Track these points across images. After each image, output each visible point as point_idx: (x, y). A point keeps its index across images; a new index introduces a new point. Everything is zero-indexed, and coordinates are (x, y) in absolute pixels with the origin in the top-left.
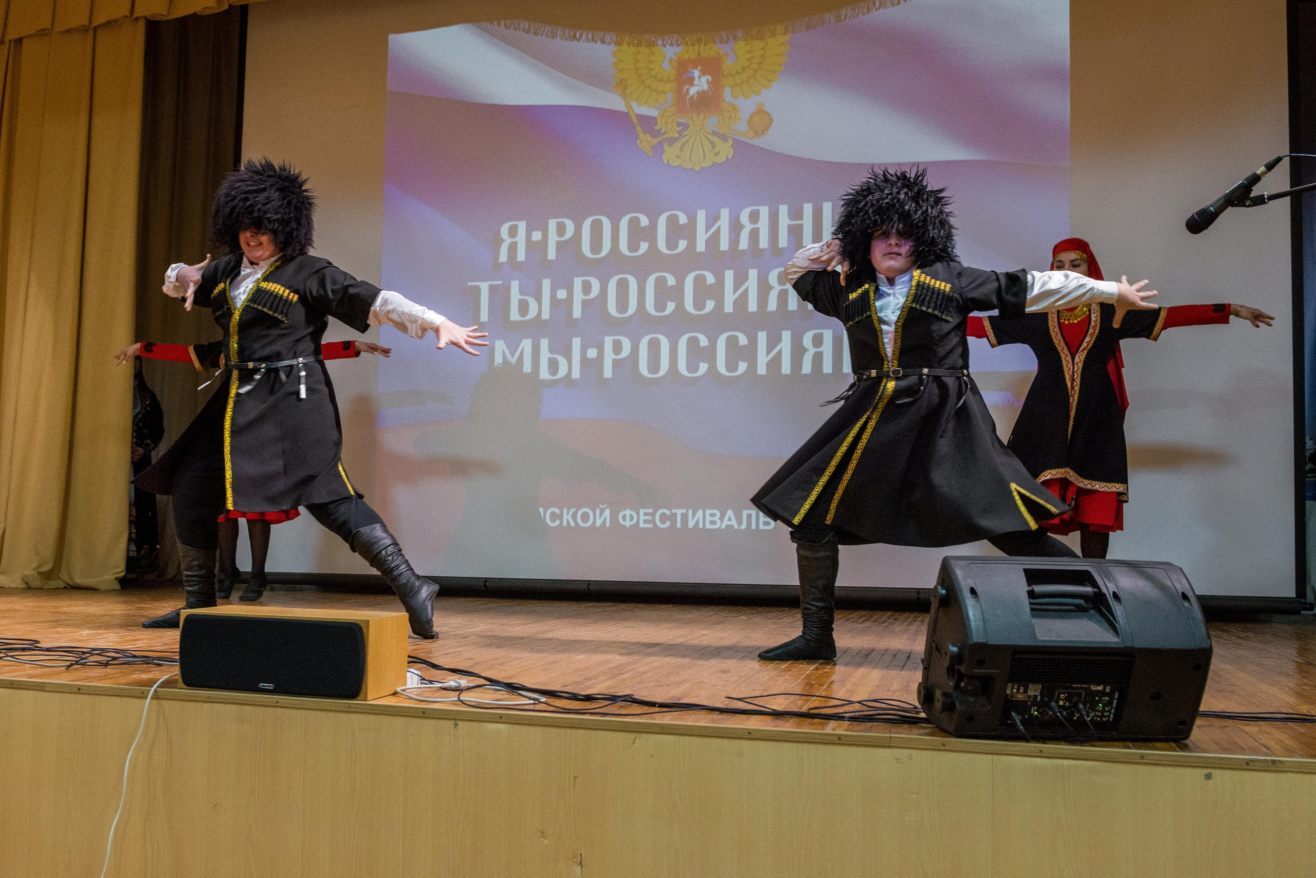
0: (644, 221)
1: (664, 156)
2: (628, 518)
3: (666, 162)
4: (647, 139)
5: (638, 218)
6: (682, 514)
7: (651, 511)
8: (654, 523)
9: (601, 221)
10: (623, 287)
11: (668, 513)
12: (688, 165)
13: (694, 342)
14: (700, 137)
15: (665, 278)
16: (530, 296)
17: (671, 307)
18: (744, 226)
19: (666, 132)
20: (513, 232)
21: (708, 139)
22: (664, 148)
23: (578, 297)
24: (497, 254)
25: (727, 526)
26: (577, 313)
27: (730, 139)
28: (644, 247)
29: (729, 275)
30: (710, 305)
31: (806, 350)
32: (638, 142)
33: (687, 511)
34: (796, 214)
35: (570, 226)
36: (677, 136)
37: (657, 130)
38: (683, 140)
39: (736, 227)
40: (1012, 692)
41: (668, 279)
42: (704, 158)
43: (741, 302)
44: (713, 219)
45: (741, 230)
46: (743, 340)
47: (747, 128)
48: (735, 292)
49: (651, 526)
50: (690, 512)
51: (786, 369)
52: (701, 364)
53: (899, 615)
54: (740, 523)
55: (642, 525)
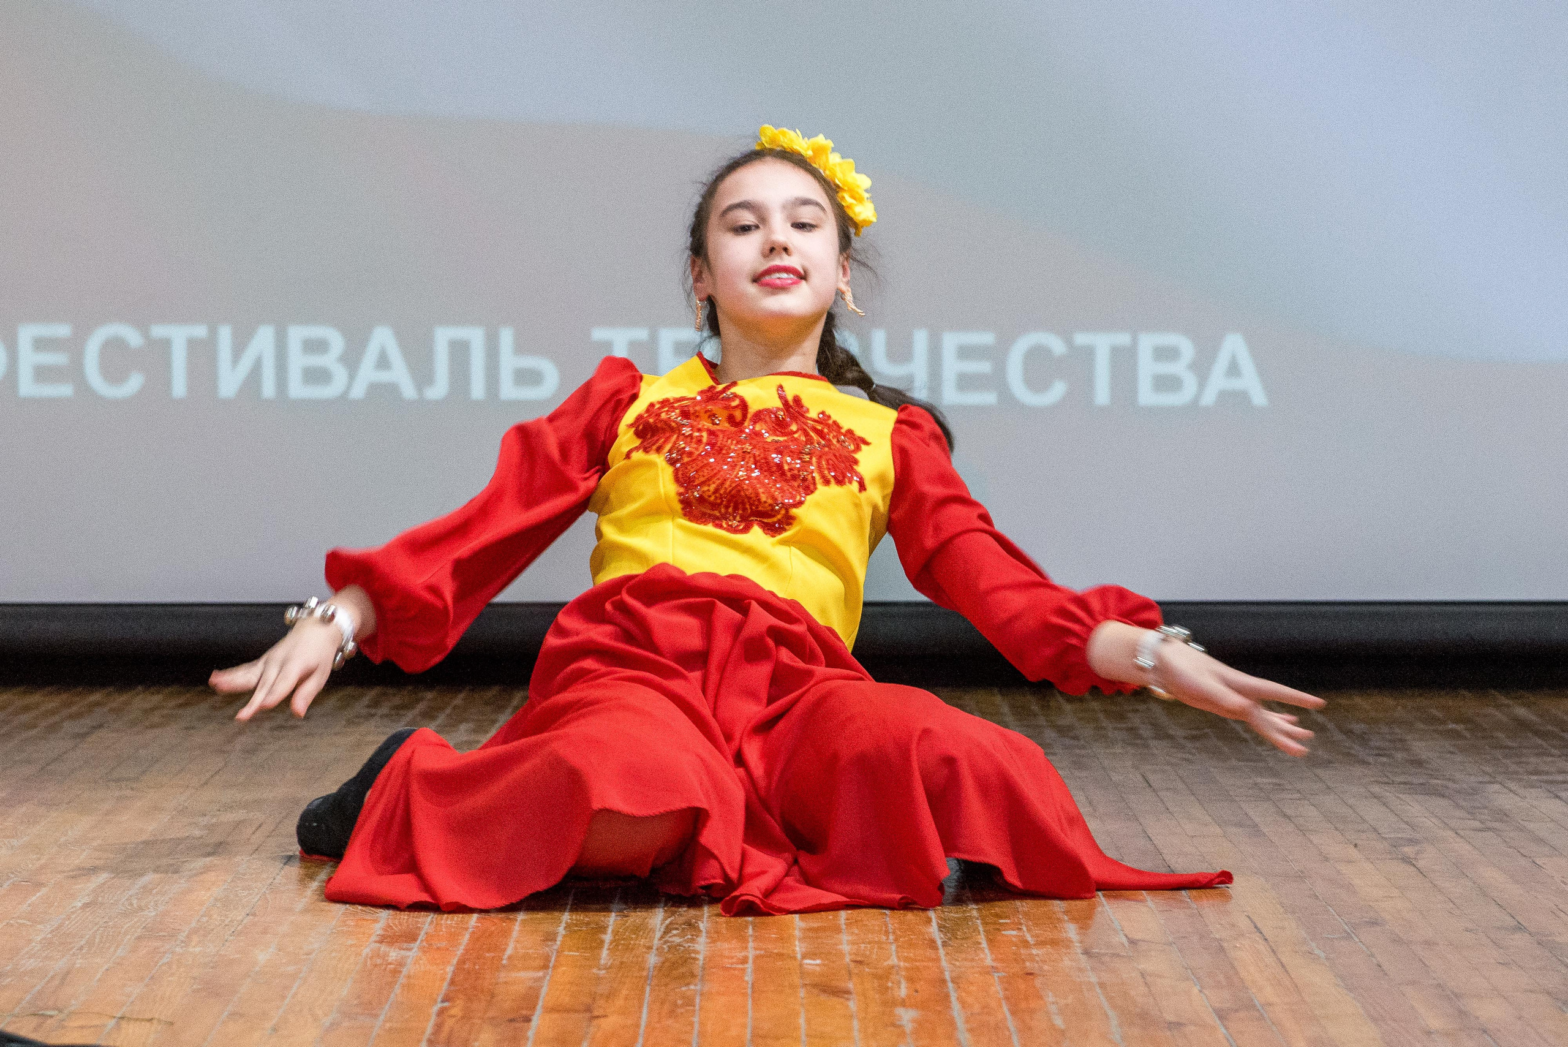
6: (191, 342)
7: (63, 331)
8: (74, 372)
11: (133, 337)
25: (375, 389)
33: (213, 333)
49: (65, 390)
50: (225, 334)
53: (1046, 707)
54: (423, 375)
55: (27, 387)
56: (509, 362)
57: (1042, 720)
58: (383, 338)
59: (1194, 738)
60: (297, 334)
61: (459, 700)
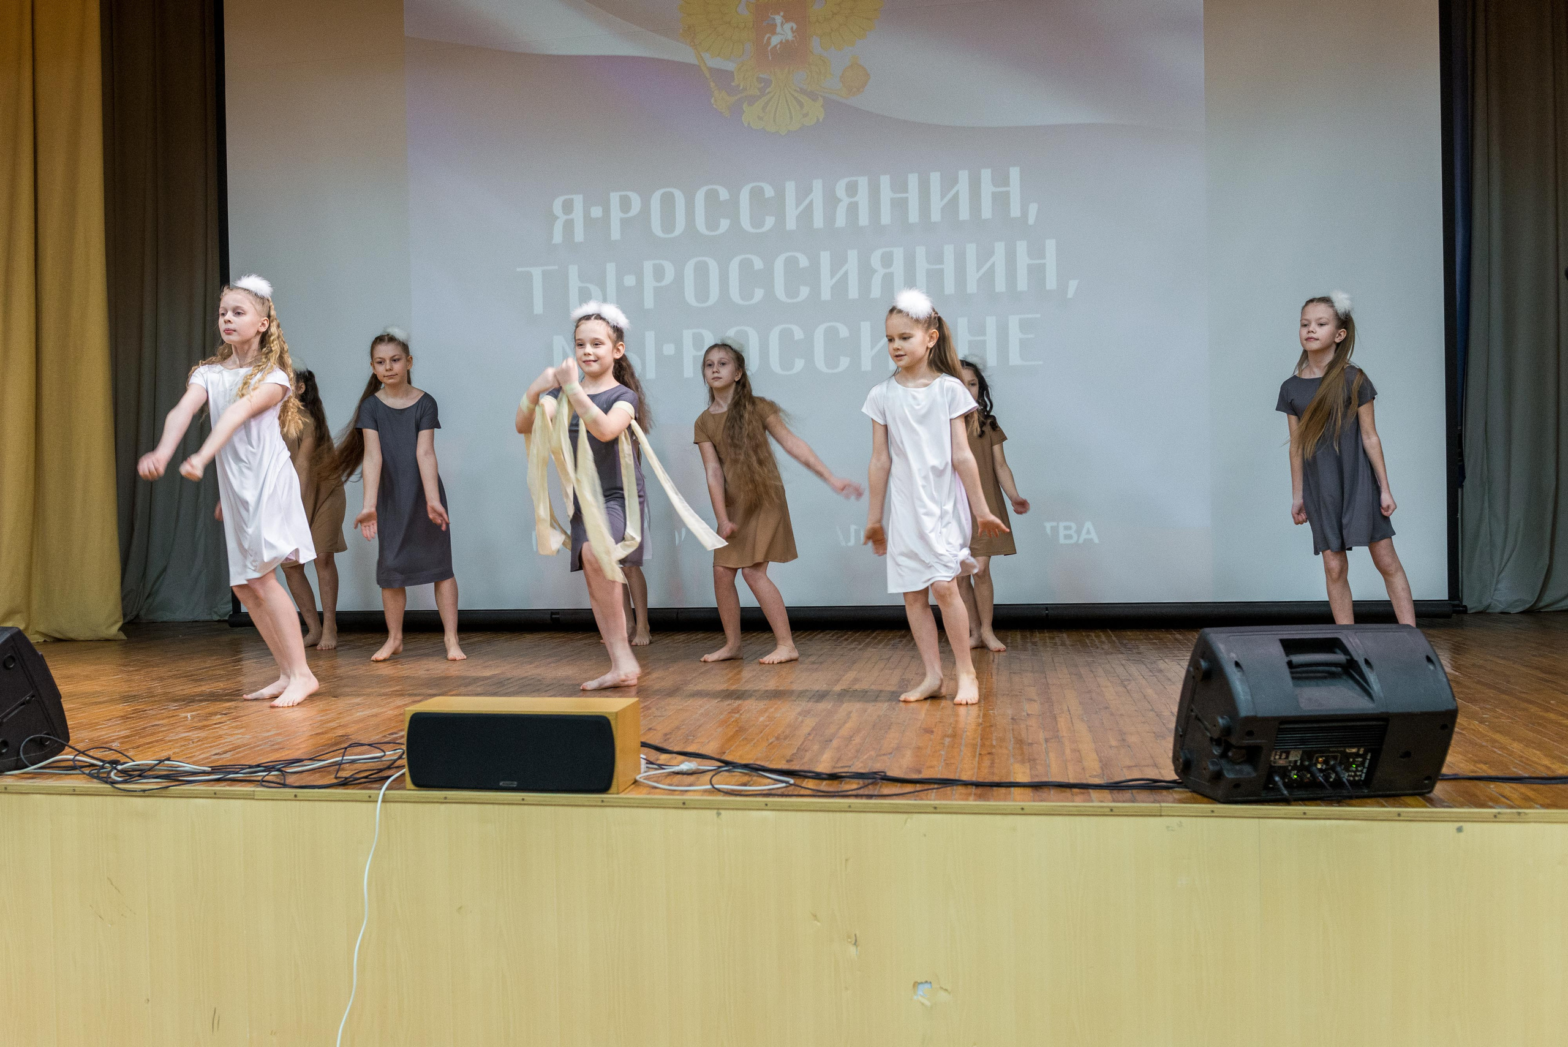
0: (724, 194)
1: (743, 119)
4: (723, 98)
5: (716, 191)
9: (672, 195)
10: (702, 273)
12: (772, 129)
13: (786, 337)
14: (785, 95)
15: (751, 261)
16: (593, 283)
17: (759, 294)
18: (840, 200)
19: (744, 90)
20: (568, 207)
21: (794, 97)
22: (744, 108)
23: (650, 284)
24: (550, 233)
26: (649, 302)
27: (820, 98)
28: (725, 224)
29: (825, 258)
30: (804, 291)
32: (712, 101)
35: (636, 200)
36: (759, 93)
37: (735, 86)
39: (831, 201)
40: (1275, 759)
41: (755, 262)
42: (791, 118)
43: (841, 287)
44: (804, 191)
45: (837, 204)
46: (843, 332)
47: (840, 84)
48: (832, 276)
52: (797, 360)
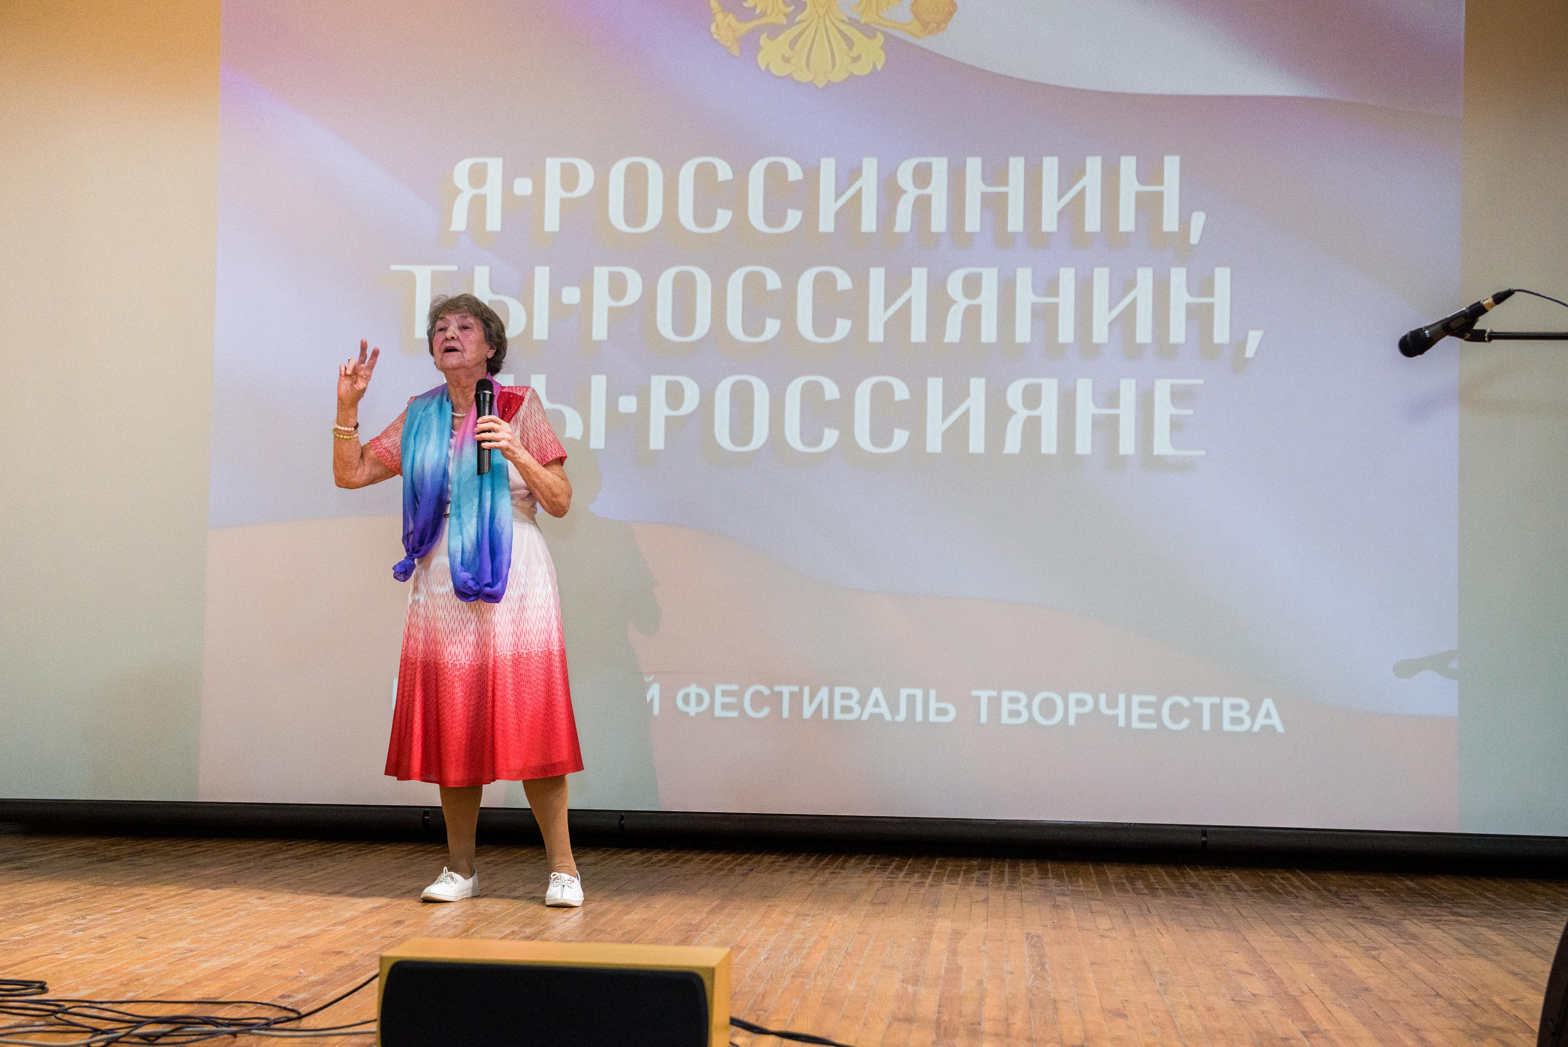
0: (724, 172)
1: (759, 59)
2: (693, 699)
3: (763, 68)
4: (729, 25)
5: (713, 166)
6: (792, 694)
7: (735, 687)
8: (740, 707)
9: (643, 167)
10: (684, 289)
11: (766, 691)
12: (803, 76)
13: (811, 393)
14: (826, 29)
15: (762, 277)
16: (512, 295)
17: (772, 327)
18: (902, 192)
19: (763, 14)
20: (478, 176)
21: (839, 30)
22: (762, 43)
23: (602, 301)
24: (447, 215)
25: (872, 715)
26: (600, 331)
27: (880, 35)
28: (724, 218)
29: (877, 277)
30: (843, 327)
31: (1012, 413)
32: (713, 28)
33: (801, 690)
34: (996, 174)
35: (586, 173)
36: (784, 21)
37: (749, 9)
38: (796, 30)
39: (890, 192)
41: (768, 278)
42: (834, 66)
43: (900, 322)
44: (849, 175)
45: (899, 197)
46: (901, 391)
47: (912, 16)
48: (887, 307)
49: (734, 714)
50: (807, 690)
51: (977, 443)
52: (827, 431)
53: (1182, 874)
54: (894, 710)
55: (718, 712)
56: (933, 705)
57: (1182, 881)
58: (877, 693)
59: (1254, 891)
60: (838, 691)
61: (910, 862)
